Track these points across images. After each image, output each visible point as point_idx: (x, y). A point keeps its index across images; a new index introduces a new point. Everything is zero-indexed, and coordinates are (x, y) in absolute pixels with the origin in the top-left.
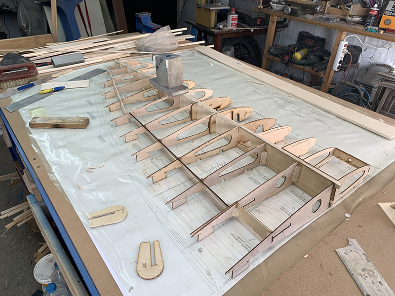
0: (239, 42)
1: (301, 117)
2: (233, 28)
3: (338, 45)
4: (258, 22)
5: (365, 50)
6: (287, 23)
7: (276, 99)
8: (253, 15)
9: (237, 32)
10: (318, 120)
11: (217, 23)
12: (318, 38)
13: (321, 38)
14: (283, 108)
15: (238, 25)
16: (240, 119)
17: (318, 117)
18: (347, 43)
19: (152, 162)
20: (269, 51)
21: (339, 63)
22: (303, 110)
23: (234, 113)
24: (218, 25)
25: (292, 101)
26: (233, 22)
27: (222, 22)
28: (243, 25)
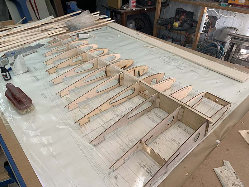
0: (138, 17)
1: (181, 69)
2: (133, 8)
3: (202, 16)
4: (149, 4)
5: (219, 19)
6: (168, 3)
7: (164, 58)
9: (136, 11)
10: (193, 71)
11: (122, 5)
12: (189, 12)
13: (191, 12)
14: (169, 64)
15: (136, 6)
16: (140, 74)
17: (192, 69)
18: (208, 14)
19: (80, 111)
20: (158, 22)
21: (203, 28)
22: (183, 65)
23: (135, 71)
24: (123, 7)
25: (175, 59)
26: (133, 4)
27: (126, 5)
28: (139, 6)
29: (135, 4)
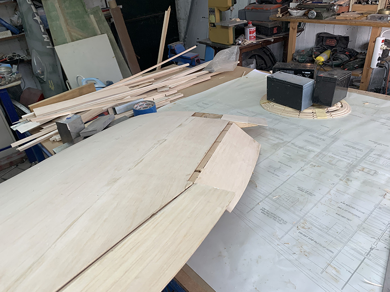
0: (255, 53)
2: (252, 41)
3: (375, 42)
4: (275, 31)
6: (302, 27)
8: (269, 25)
13: (343, 37)
15: (257, 38)
18: (384, 39)
20: (295, 59)
21: (378, 60)
26: (252, 35)
28: (261, 36)
29: (254, 34)
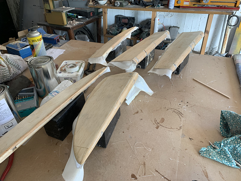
3: (154, 20)
4: (91, 15)
8: (88, 11)
12: (130, 18)
